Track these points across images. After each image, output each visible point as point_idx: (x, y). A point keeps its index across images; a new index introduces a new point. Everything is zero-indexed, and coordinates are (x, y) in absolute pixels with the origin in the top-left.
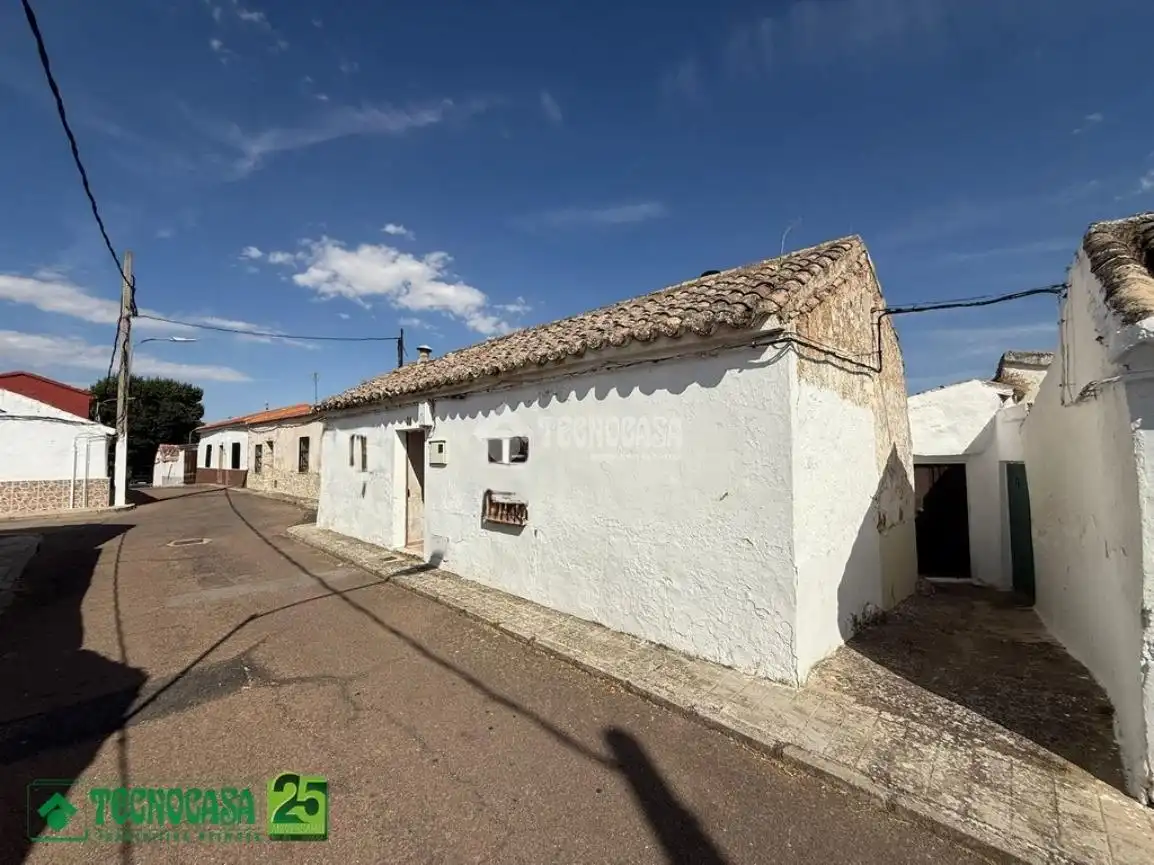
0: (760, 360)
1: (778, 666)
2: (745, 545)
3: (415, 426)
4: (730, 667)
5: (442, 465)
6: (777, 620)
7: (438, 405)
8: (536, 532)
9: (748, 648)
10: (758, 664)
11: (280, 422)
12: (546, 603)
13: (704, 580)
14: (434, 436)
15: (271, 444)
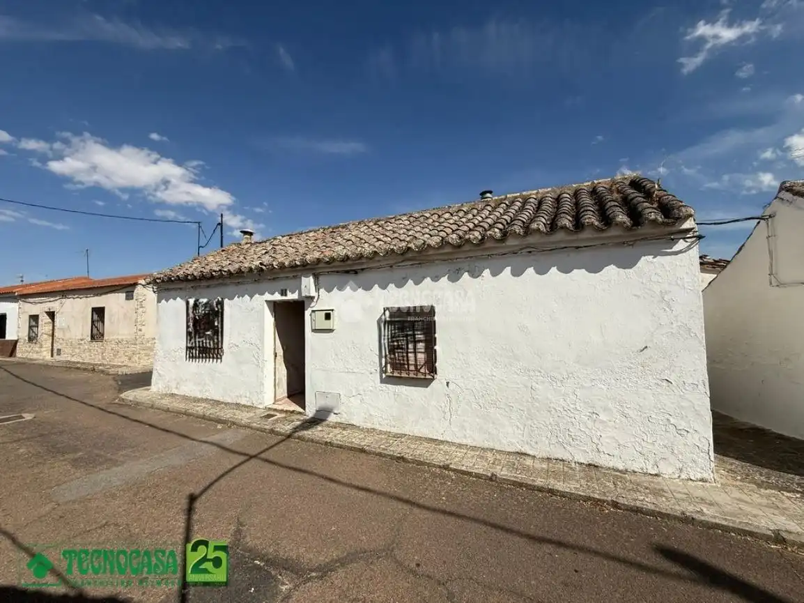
0: (673, 250)
1: (699, 470)
2: (665, 383)
3: (292, 296)
4: (656, 475)
5: (331, 331)
6: (696, 436)
7: (321, 278)
8: (448, 383)
9: (672, 459)
10: (681, 470)
11: (64, 293)
12: (464, 442)
13: (630, 412)
14: (316, 306)
15: (52, 315)
